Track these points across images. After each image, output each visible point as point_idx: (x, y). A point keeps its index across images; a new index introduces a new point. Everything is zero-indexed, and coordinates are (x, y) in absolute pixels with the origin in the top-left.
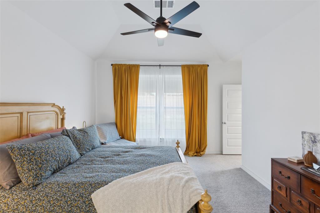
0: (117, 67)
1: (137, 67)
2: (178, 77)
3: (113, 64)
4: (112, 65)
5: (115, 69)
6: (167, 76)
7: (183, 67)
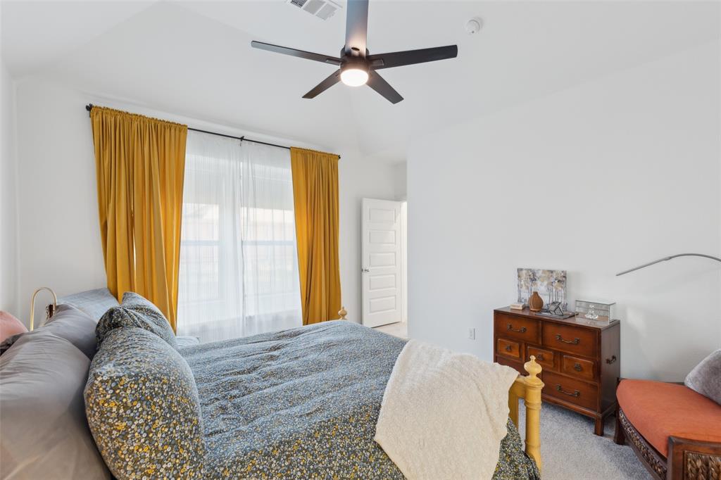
0: (110, 120)
1: (180, 131)
2: (282, 173)
3: (94, 105)
4: (89, 108)
5: (103, 124)
6: (258, 167)
7: (295, 151)
